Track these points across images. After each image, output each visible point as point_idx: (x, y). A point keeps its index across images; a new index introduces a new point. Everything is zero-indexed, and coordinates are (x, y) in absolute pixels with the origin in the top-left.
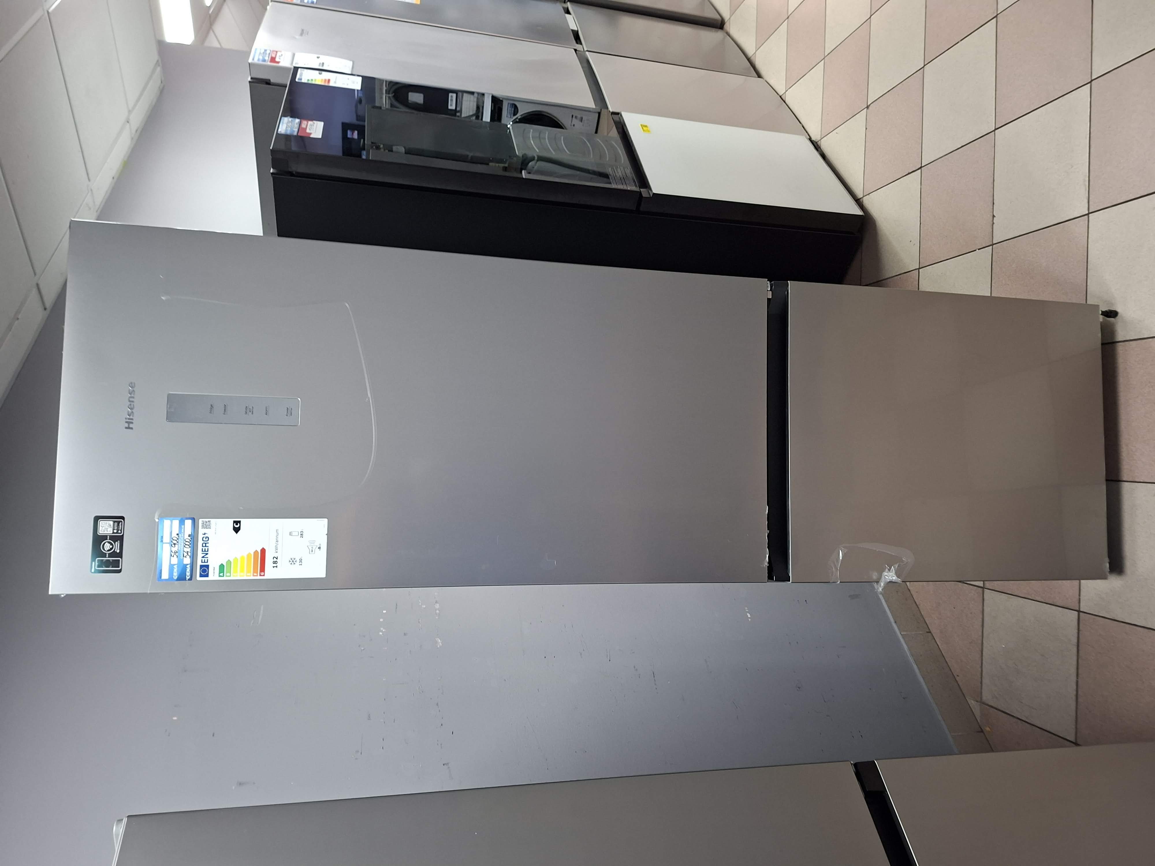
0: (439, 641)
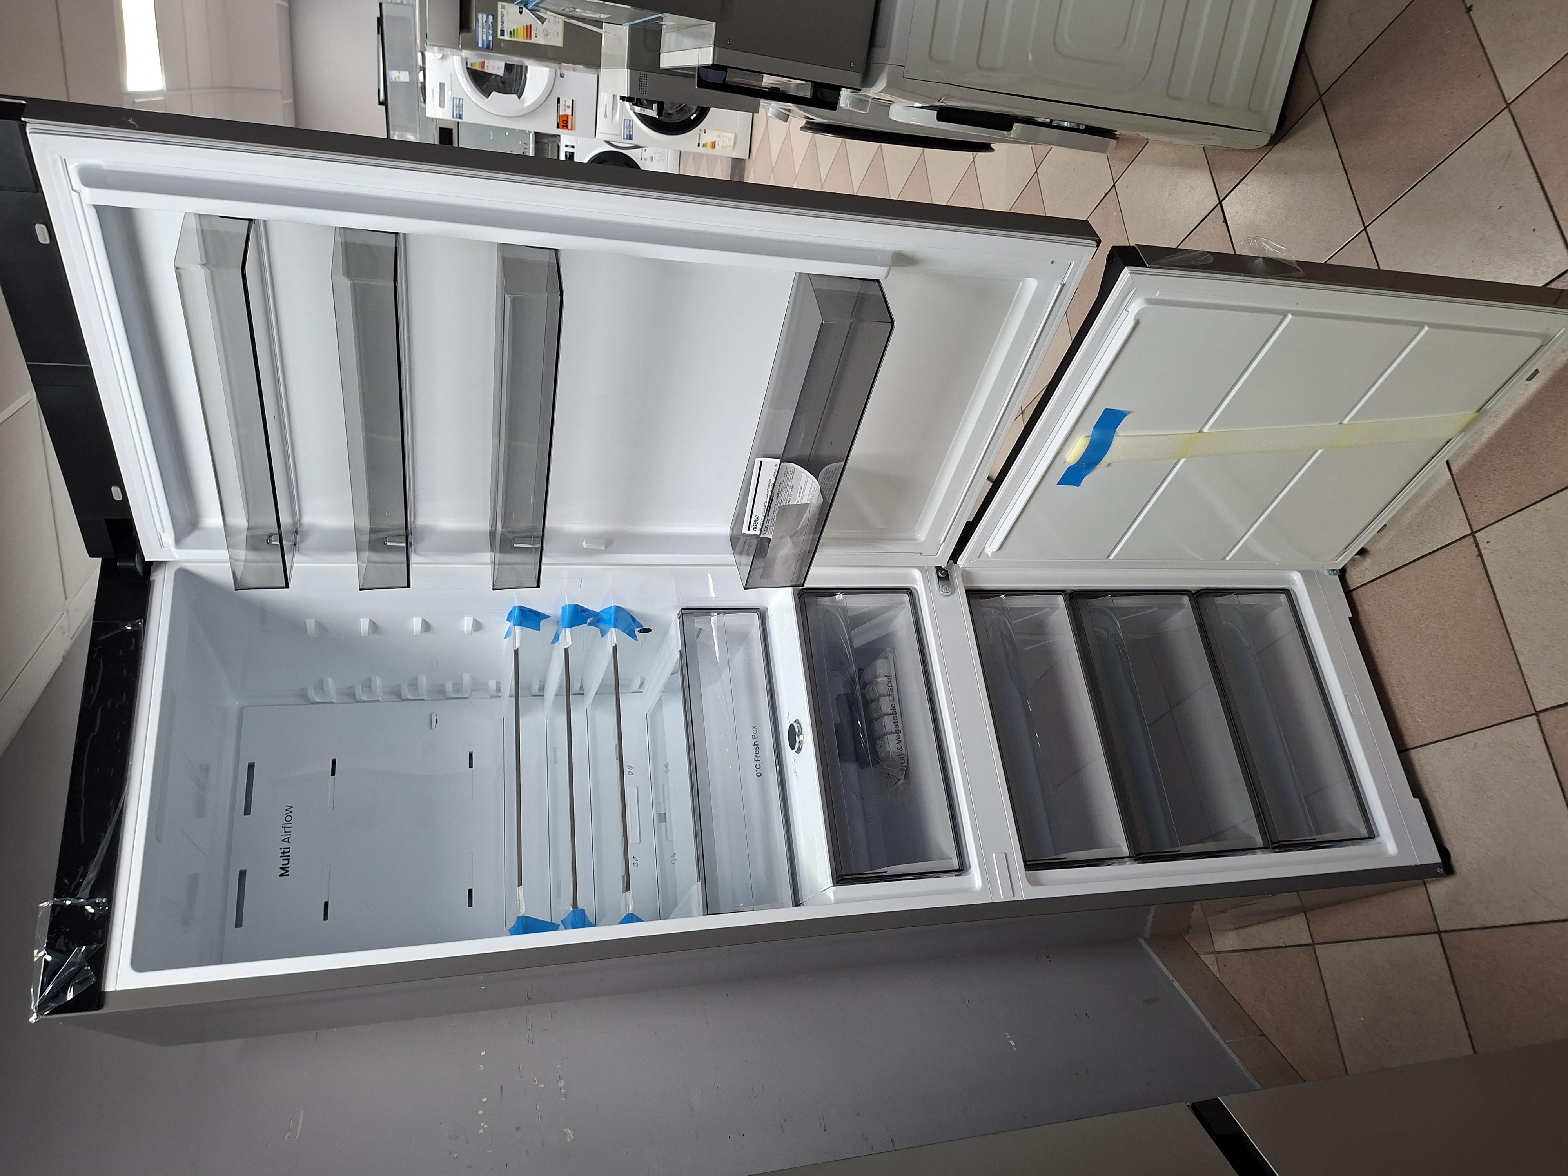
0: (570, 1132)
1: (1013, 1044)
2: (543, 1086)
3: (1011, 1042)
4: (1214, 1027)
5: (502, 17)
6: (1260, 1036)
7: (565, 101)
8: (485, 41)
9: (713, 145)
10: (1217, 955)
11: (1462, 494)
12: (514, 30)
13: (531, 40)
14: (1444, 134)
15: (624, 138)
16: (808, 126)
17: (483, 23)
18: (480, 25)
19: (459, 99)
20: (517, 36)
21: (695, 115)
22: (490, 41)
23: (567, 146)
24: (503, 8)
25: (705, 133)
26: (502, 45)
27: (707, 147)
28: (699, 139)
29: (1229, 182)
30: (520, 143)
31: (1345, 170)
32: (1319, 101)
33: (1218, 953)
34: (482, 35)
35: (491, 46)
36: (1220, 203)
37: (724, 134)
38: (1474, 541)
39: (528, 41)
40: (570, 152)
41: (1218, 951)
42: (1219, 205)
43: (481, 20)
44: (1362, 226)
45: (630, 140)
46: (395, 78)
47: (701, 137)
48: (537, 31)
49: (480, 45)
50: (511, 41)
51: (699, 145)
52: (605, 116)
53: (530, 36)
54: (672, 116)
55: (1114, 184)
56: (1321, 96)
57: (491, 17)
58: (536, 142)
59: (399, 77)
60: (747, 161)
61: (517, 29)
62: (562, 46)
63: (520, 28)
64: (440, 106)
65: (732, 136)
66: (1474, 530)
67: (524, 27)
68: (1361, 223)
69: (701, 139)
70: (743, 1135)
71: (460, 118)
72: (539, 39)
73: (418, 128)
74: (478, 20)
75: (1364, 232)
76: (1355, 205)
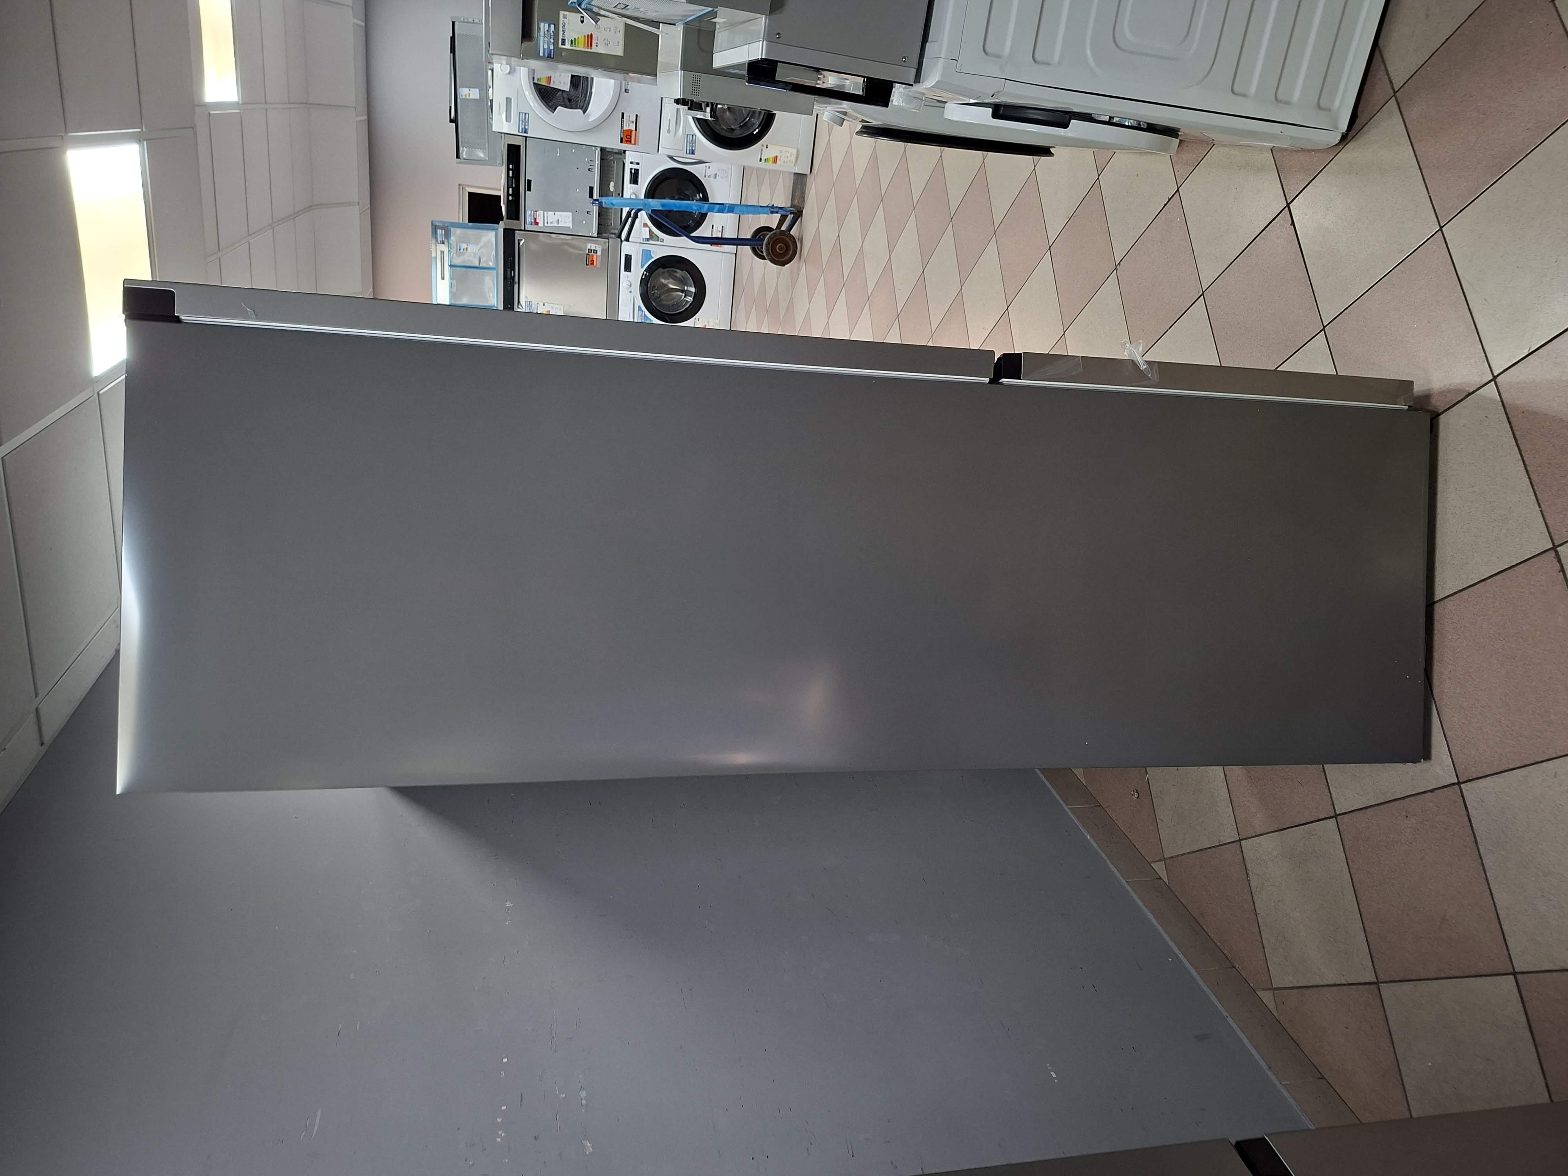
0: (589, 1144)
1: (1054, 1076)
2: (564, 1096)
3: (1052, 1073)
4: (1270, 1068)
5: (564, 26)
6: (1320, 1078)
7: (629, 116)
8: (546, 50)
9: (775, 160)
10: (1275, 992)
11: (1543, 506)
12: (575, 39)
13: (591, 49)
14: (1527, 128)
15: (687, 153)
16: (864, 130)
17: (544, 32)
18: (542, 34)
19: (525, 114)
20: (578, 44)
21: (757, 130)
22: (551, 50)
23: (631, 163)
24: (565, 17)
25: (767, 148)
26: (563, 54)
27: (769, 162)
28: (761, 154)
29: (1297, 184)
30: (586, 160)
31: (1420, 169)
32: (1394, 98)
33: (1276, 989)
34: (544, 44)
35: (552, 55)
36: (1288, 205)
37: (785, 149)
38: (1556, 555)
39: (589, 50)
40: (635, 169)
41: (1276, 987)
42: (1287, 208)
43: (543, 29)
44: (1438, 226)
45: (693, 155)
46: (466, 95)
47: (763, 152)
48: (597, 40)
49: (541, 54)
50: (572, 50)
51: (761, 160)
52: (669, 131)
53: (591, 46)
54: (735, 132)
55: (1178, 188)
56: (1395, 92)
57: (552, 26)
58: (601, 159)
59: (469, 94)
60: (808, 176)
61: (578, 38)
62: (622, 55)
63: (581, 37)
64: (506, 121)
65: (794, 151)
66: (1556, 544)
67: (585, 36)
68: (1437, 223)
69: (763, 155)
70: (767, 1157)
71: (525, 132)
72: (599, 48)
73: (487, 145)
74: (540, 29)
75: (1440, 232)
76: (1431, 205)
